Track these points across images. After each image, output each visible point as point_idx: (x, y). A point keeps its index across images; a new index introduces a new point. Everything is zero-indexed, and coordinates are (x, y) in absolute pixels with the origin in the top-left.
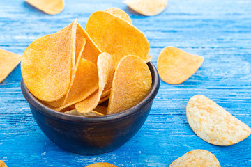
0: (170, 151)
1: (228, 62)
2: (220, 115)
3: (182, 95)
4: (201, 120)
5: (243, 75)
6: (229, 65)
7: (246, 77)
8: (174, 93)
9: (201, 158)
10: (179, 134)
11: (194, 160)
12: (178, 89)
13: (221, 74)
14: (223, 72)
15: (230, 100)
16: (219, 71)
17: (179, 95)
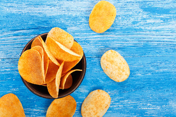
0: (91, 83)
1: (131, 10)
2: (116, 65)
3: (101, 41)
4: (107, 67)
5: (137, 22)
6: (131, 13)
7: (138, 24)
8: (97, 39)
9: (103, 96)
10: (96, 71)
11: (100, 96)
12: (99, 36)
13: (125, 22)
14: (126, 20)
15: (125, 44)
16: (124, 18)
17: (99, 41)
